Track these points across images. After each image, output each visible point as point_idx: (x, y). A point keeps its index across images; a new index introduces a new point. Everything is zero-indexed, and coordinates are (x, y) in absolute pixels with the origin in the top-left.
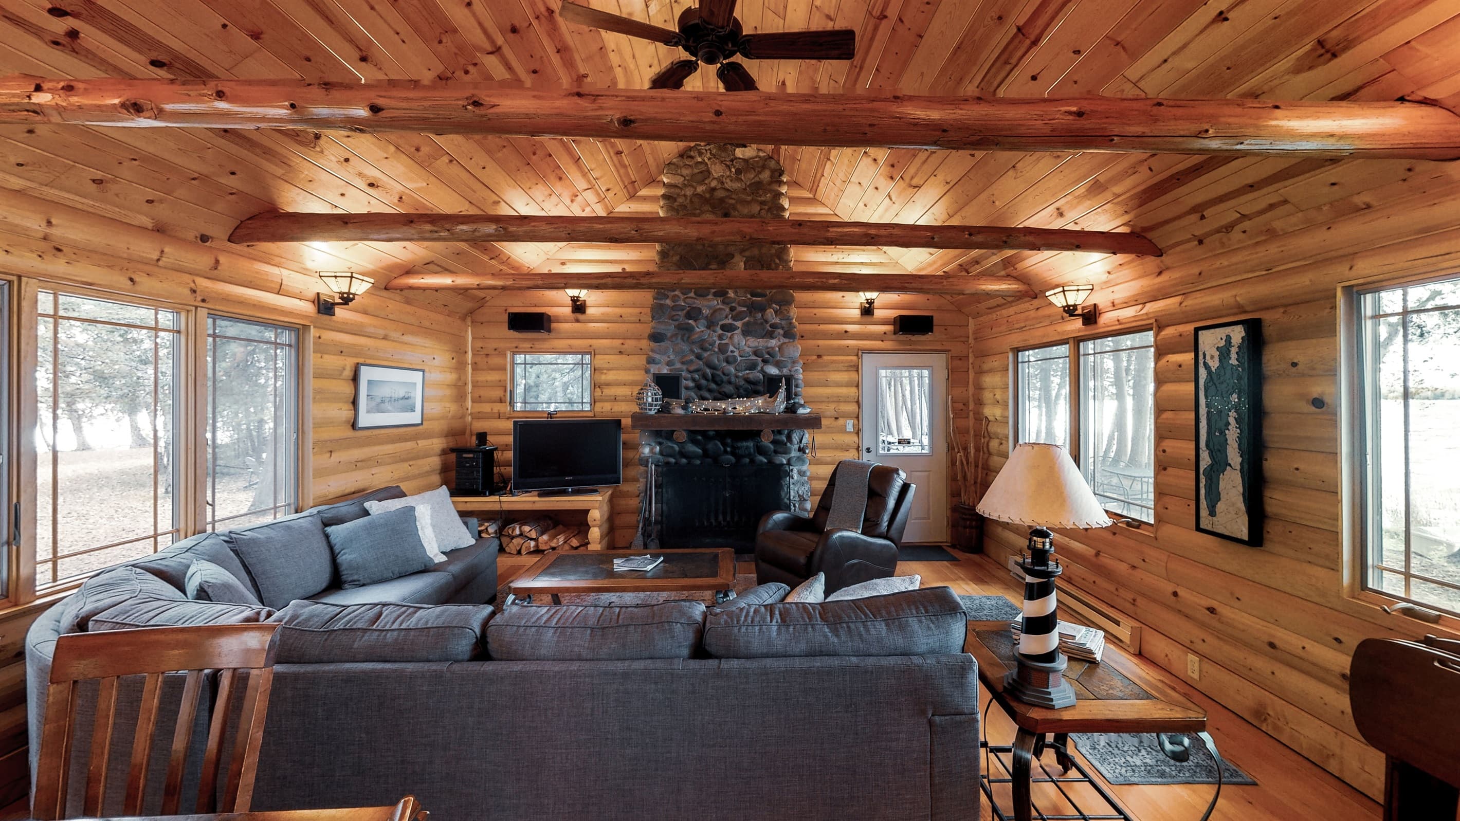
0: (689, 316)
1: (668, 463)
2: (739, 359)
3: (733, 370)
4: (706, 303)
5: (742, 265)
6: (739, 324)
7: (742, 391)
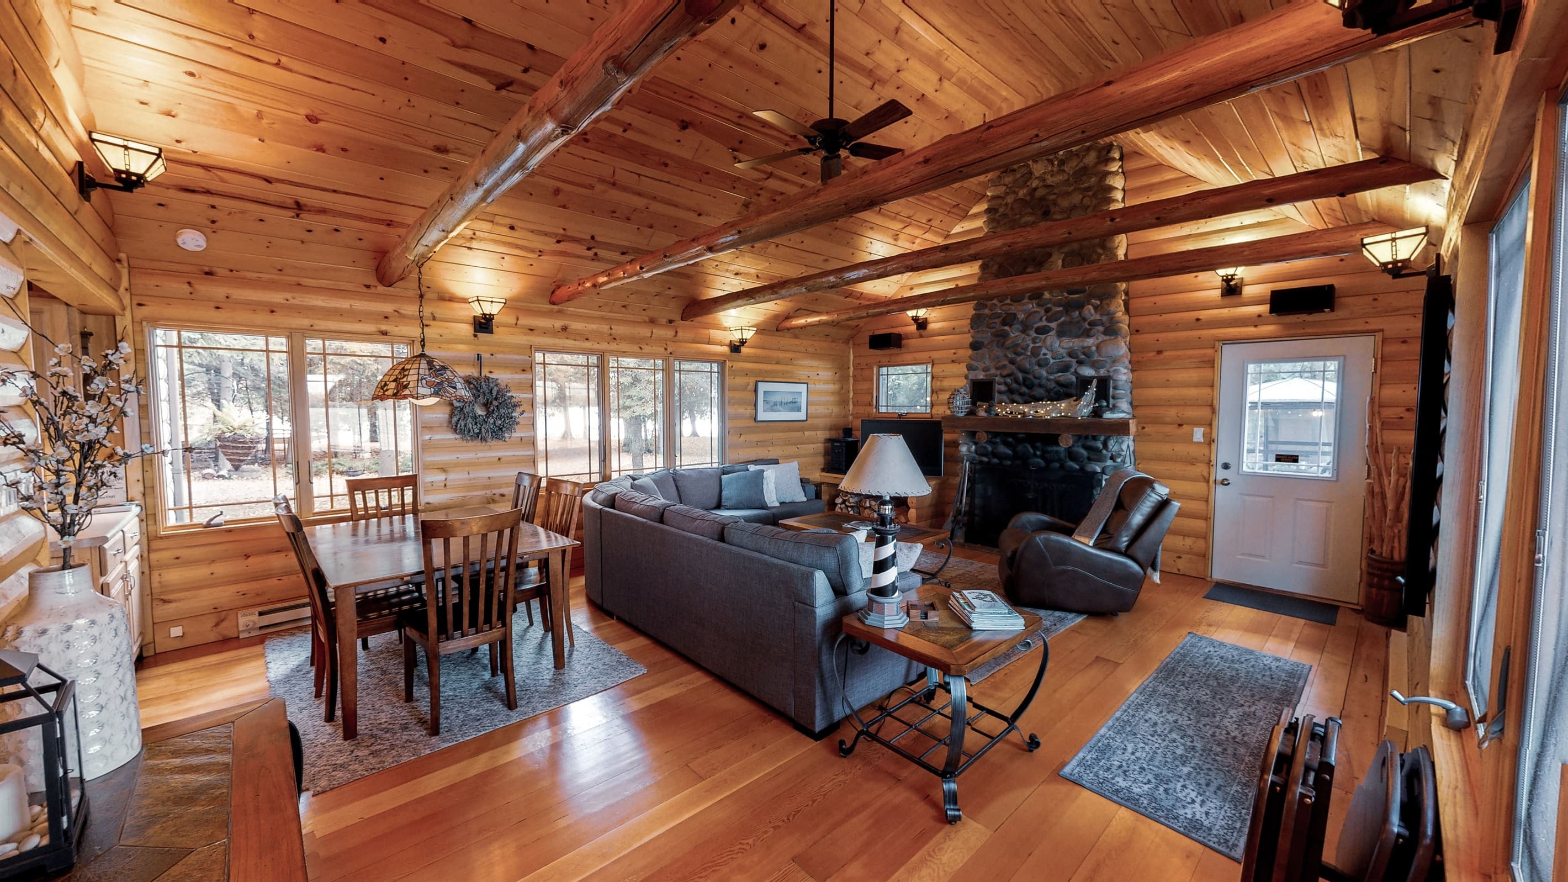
0: (1004, 323)
1: (981, 462)
2: (1052, 361)
3: (1045, 374)
4: (1020, 308)
5: (1060, 262)
6: (1053, 325)
7: (1052, 394)
